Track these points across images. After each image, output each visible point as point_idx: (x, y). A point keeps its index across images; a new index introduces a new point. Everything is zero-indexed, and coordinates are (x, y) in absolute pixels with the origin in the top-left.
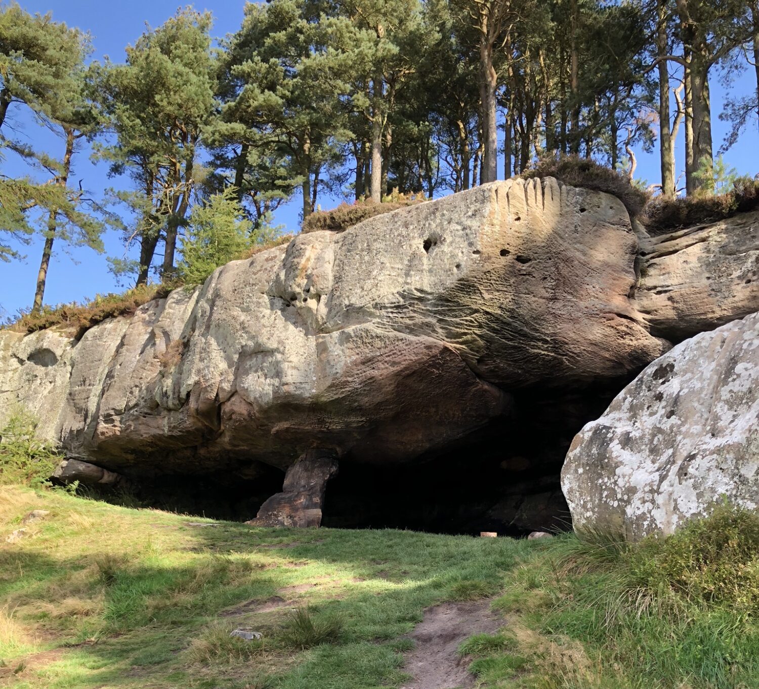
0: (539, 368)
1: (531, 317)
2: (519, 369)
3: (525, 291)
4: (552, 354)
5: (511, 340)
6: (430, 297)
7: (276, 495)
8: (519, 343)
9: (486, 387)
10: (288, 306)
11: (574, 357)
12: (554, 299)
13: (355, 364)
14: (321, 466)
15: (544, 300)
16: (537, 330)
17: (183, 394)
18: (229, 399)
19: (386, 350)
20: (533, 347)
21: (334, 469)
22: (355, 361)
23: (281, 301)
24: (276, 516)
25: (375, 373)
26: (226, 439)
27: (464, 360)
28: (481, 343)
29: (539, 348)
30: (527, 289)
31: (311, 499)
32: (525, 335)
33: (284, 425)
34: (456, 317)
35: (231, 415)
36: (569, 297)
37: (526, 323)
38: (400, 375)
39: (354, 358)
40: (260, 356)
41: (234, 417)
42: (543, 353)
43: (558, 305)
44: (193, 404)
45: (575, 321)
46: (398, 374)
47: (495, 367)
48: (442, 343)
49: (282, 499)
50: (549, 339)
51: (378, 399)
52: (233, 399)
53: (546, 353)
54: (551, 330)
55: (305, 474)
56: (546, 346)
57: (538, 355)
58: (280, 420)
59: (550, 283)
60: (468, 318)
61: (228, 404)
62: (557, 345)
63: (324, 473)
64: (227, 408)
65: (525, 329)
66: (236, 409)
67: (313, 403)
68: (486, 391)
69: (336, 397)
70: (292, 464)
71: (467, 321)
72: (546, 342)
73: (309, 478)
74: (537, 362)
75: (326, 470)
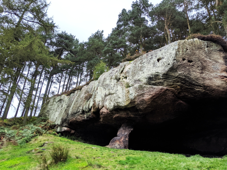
0: (199, 95)
1: (195, 78)
2: (192, 95)
3: (192, 71)
4: (204, 90)
5: (189, 86)
6: (160, 74)
7: (115, 138)
8: (192, 87)
9: (181, 102)
10: (118, 81)
11: (211, 91)
12: (202, 73)
13: (138, 96)
14: (128, 128)
15: (199, 73)
16: (197, 83)
17: (90, 108)
18: (102, 108)
19: (147, 91)
20: (197, 88)
21: (132, 129)
23: (116, 80)
24: (115, 144)
25: (144, 98)
26: (101, 120)
27: (173, 93)
28: (179, 87)
29: (199, 89)
30: (192, 70)
31: (125, 139)
32: (194, 84)
33: (117, 115)
34: (170, 80)
36: (207, 72)
39: (137, 94)
40: (110, 95)
41: (103, 113)
42: (200, 90)
43: (204, 75)
44: (92, 110)
45: (210, 79)
46: (151, 98)
47: (184, 95)
48: (166, 88)
49: (117, 139)
50: (202, 85)
51: (145, 106)
53: (202, 90)
54: (202, 83)
55: (124, 131)
56: (201, 88)
57: (199, 91)
59: (199, 68)
60: (174, 80)
62: (205, 87)
63: (129, 130)
64: (101, 111)
65: (193, 82)
66: (103, 111)
67: (125, 108)
69: (132, 106)
70: (120, 128)
74: (199, 93)
75: (130, 129)
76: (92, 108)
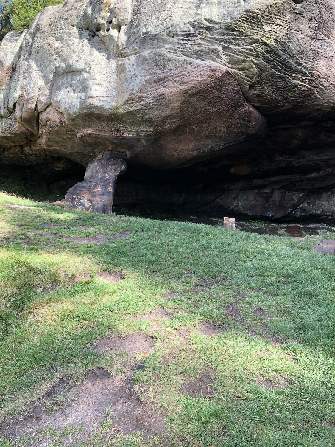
0: (295, 97)
1: (298, 51)
2: (279, 96)
3: (295, 28)
4: (308, 86)
5: (279, 70)
6: (217, 26)
7: (79, 184)
8: (285, 73)
9: (251, 109)
10: (93, 36)
11: (322, 89)
12: (315, 39)
13: (148, 82)
14: (113, 164)
15: (308, 38)
16: (299, 64)
17: (11, 105)
18: (45, 110)
19: (176, 72)
20: (294, 78)
21: (123, 167)
22: (149, 80)
23: (88, 32)
24: (79, 199)
25: (166, 91)
26: (43, 141)
27: (239, 84)
28: (256, 70)
29: (299, 80)
30: (297, 26)
31: (106, 188)
32: (290, 68)
33: (87, 131)
34: (239, 45)
35: (46, 122)
36: (326, 38)
37: (292, 57)
38: (187, 93)
39: (148, 77)
40: (70, 75)
41: (49, 123)
42: (301, 83)
43: (318, 44)
44: (18, 113)
45: (328, 59)
46: (185, 92)
47: (262, 93)
48: (225, 68)
49: (84, 187)
50: (307, 72)
51: (166, 113)
52: (48, 110)
53: (303, 84)
54: (310, 65)
55: (102, 170)
56: (304, 78)
57: (297, 85)
58: (84, 127)
59: (313, 25)
60: (249, 47)
61: (45, 113)
62: (313, 78)
63: (115, 170)
64: (43, 116)
65: (291, 61)
66: (50, 117)
67: (112, 114)
68: (250, 112)
69: (132, 109)
70: (91, 162)
71: (247, 49)
72: (304, 74)
73: (104, 172)
74: (295, 92)
75: (118, 167)
76: (17, 108)
